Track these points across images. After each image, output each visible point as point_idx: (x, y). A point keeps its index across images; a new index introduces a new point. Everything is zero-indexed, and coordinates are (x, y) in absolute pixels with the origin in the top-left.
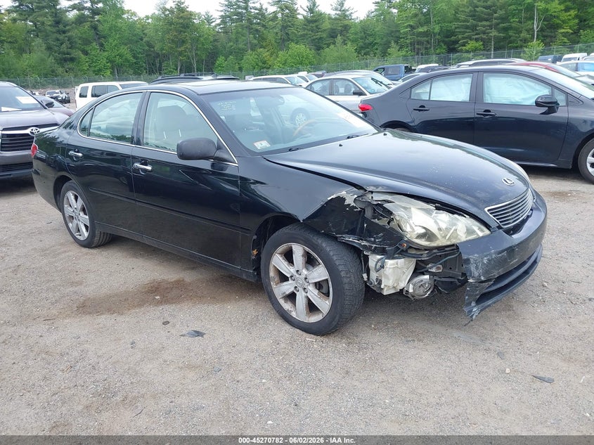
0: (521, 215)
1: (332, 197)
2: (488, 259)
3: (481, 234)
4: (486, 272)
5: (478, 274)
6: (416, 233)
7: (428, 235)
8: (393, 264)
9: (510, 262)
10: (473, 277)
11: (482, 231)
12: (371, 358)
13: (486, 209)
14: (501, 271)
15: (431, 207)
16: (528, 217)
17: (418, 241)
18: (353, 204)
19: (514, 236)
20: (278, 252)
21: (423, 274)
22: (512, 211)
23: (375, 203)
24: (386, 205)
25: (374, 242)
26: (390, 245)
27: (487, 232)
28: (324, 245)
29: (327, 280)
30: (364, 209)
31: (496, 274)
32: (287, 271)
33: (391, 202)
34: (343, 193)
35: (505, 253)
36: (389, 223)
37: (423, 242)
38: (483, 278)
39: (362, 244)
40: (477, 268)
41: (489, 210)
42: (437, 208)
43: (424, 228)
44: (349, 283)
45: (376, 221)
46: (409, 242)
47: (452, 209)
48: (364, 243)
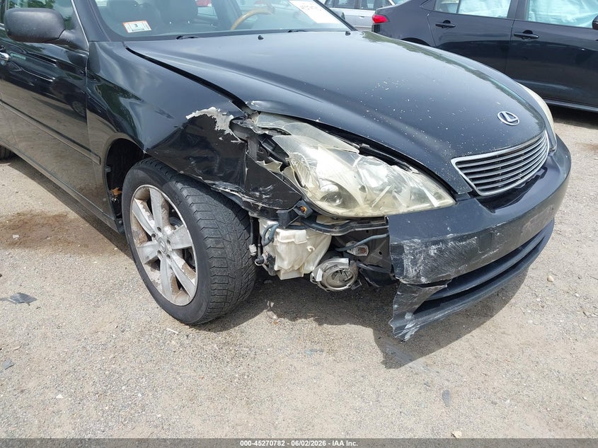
0: (521, 175)
1: (194, 115)
2: (438, 249)
3: (436, 203)
4: (431, 270)
5: (414, 273)
6: (322, 190)
7: (342, 196)
8: (288, 238)
9: (483, 254)
10: (406, 277)
11: (439, 197)
12: (243, 374)
13: (454, 161)
14: (464, 269)
15: (353, 148)
16: (536, 178)
17: (324, 205)
18: (228, 131)
19: (499, 212)
20: (137, 196)
21: (342, 255)
22: (503, 168)
23: (260, 132)
24: (277, 138)
25: (260, 199)
26: (284, 207)
27: (448, 201)
28: (185, 193)
29: (191, 248)
30: (246, 142)
31: (452, 273)
32: (148, 226)
33: (285, 133)
34: (212, 111)
35: (474, 241)
36: (282, 169)
37: (333, 209)
38: (424, 280)
39: (244, 199)
40: (414, 262)
41: (458, 163)
42: (363, 152)
43: (337, 185)
44: (219, 258)
45: (263, 164)
46: (310, 204)
47: (390, 156)
48: (246, 198)
